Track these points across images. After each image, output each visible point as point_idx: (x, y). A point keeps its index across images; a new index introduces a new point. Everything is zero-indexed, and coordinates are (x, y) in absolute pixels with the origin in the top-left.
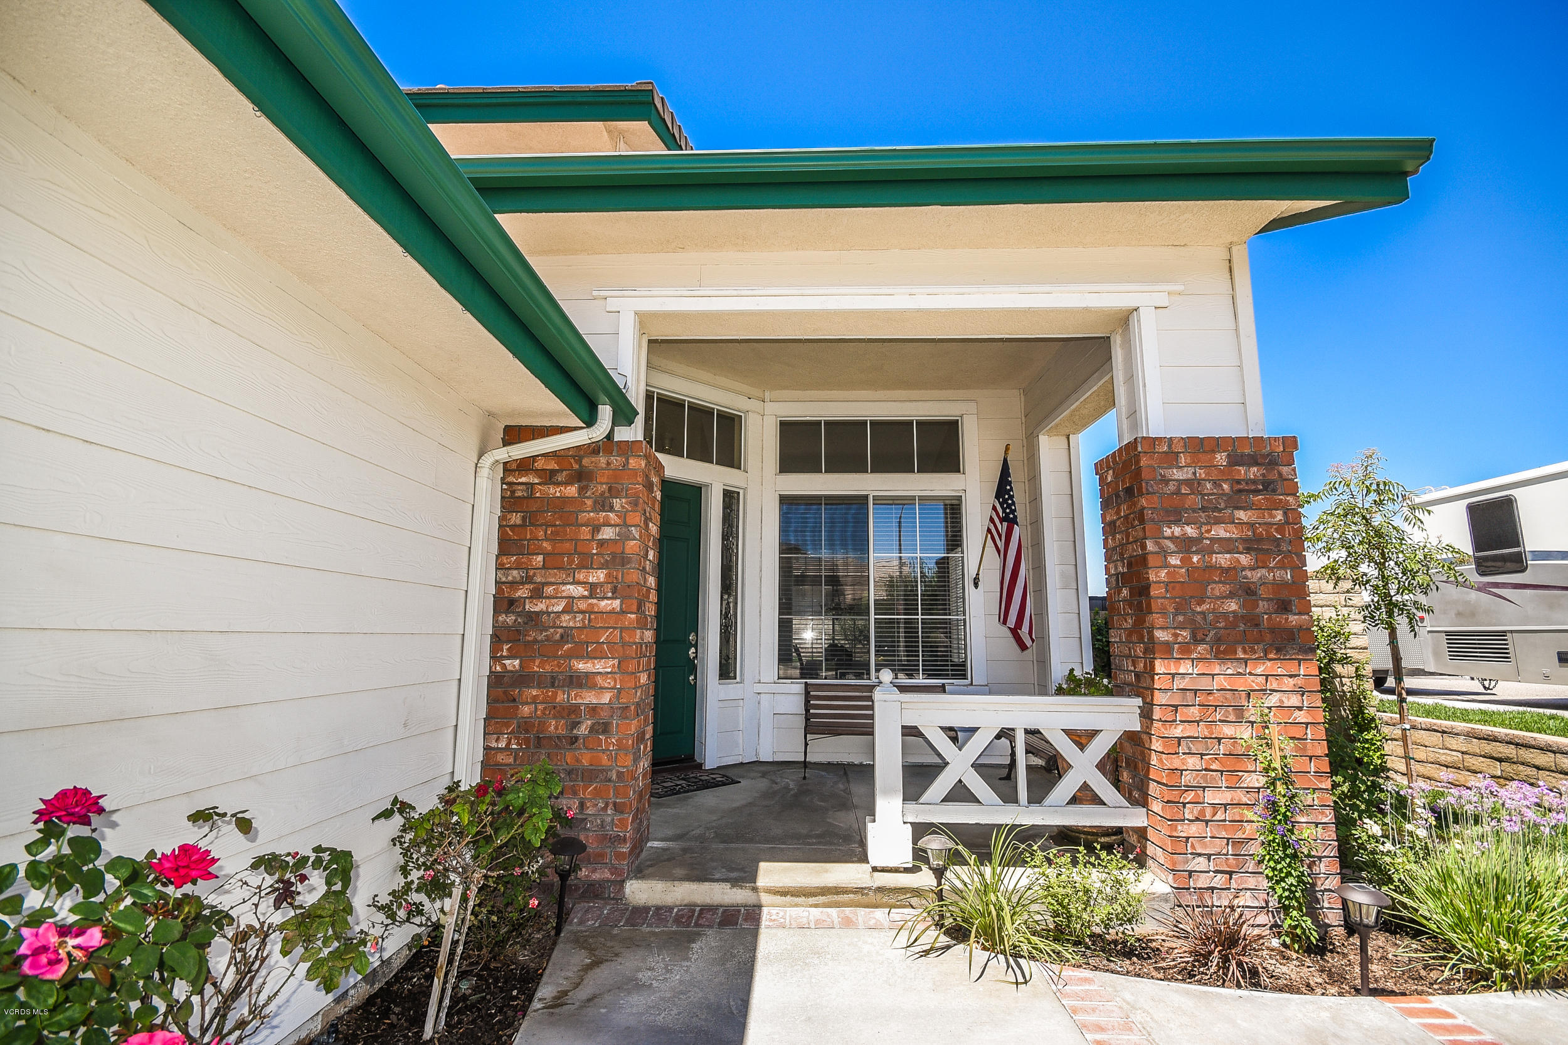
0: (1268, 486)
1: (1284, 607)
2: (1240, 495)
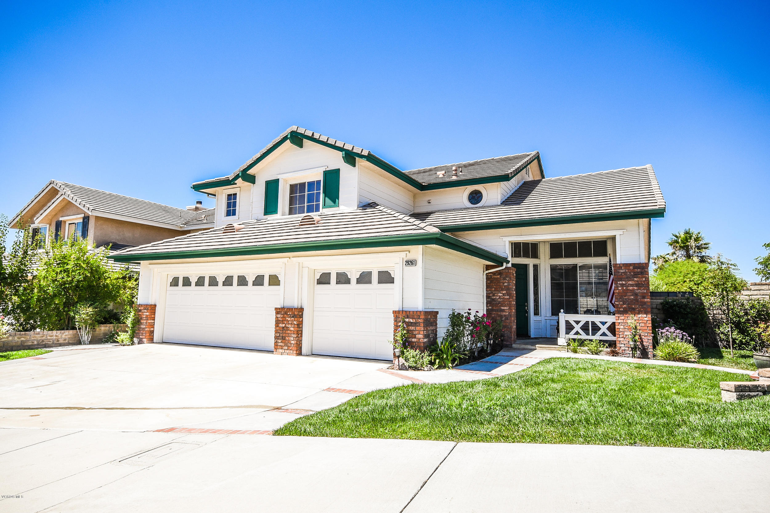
0: (641, 273)
2: (635, 275)
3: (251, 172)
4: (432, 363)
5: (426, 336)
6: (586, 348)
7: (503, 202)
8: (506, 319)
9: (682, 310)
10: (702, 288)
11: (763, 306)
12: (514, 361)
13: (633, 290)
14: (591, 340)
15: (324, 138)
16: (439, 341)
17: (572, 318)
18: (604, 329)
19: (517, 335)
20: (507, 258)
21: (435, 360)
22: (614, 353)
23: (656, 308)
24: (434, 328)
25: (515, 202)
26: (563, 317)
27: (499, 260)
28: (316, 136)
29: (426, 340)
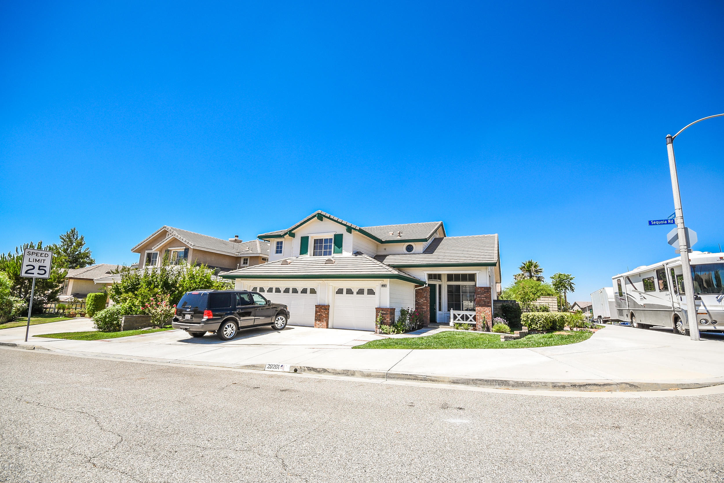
0: (487, 292)
1: (488, 303)
2: (485, 293)
3: (293, 232)
4: (394, 332)
5: (391, 319)
6: (462, 327)
7: (424, 252)
8: (425, 312)
9: (510, 310)
10: (537, 296)
11: (545, 308)
12: (429, 332)
13: (484, 299)
14: (465, 324)
15: (336, 218)
16: (396, 322)
17: (456, 312)
18: (471, 318)
19: (430, 321)
20: (425, 282)
21: (395, 330)
22: (475, 330)
23: (499, 308)
24: (394, 316)
25: (430, 252)
26: (452, 312)
27: (421, 283)
28: (332, 217)
29: (390, 321)
